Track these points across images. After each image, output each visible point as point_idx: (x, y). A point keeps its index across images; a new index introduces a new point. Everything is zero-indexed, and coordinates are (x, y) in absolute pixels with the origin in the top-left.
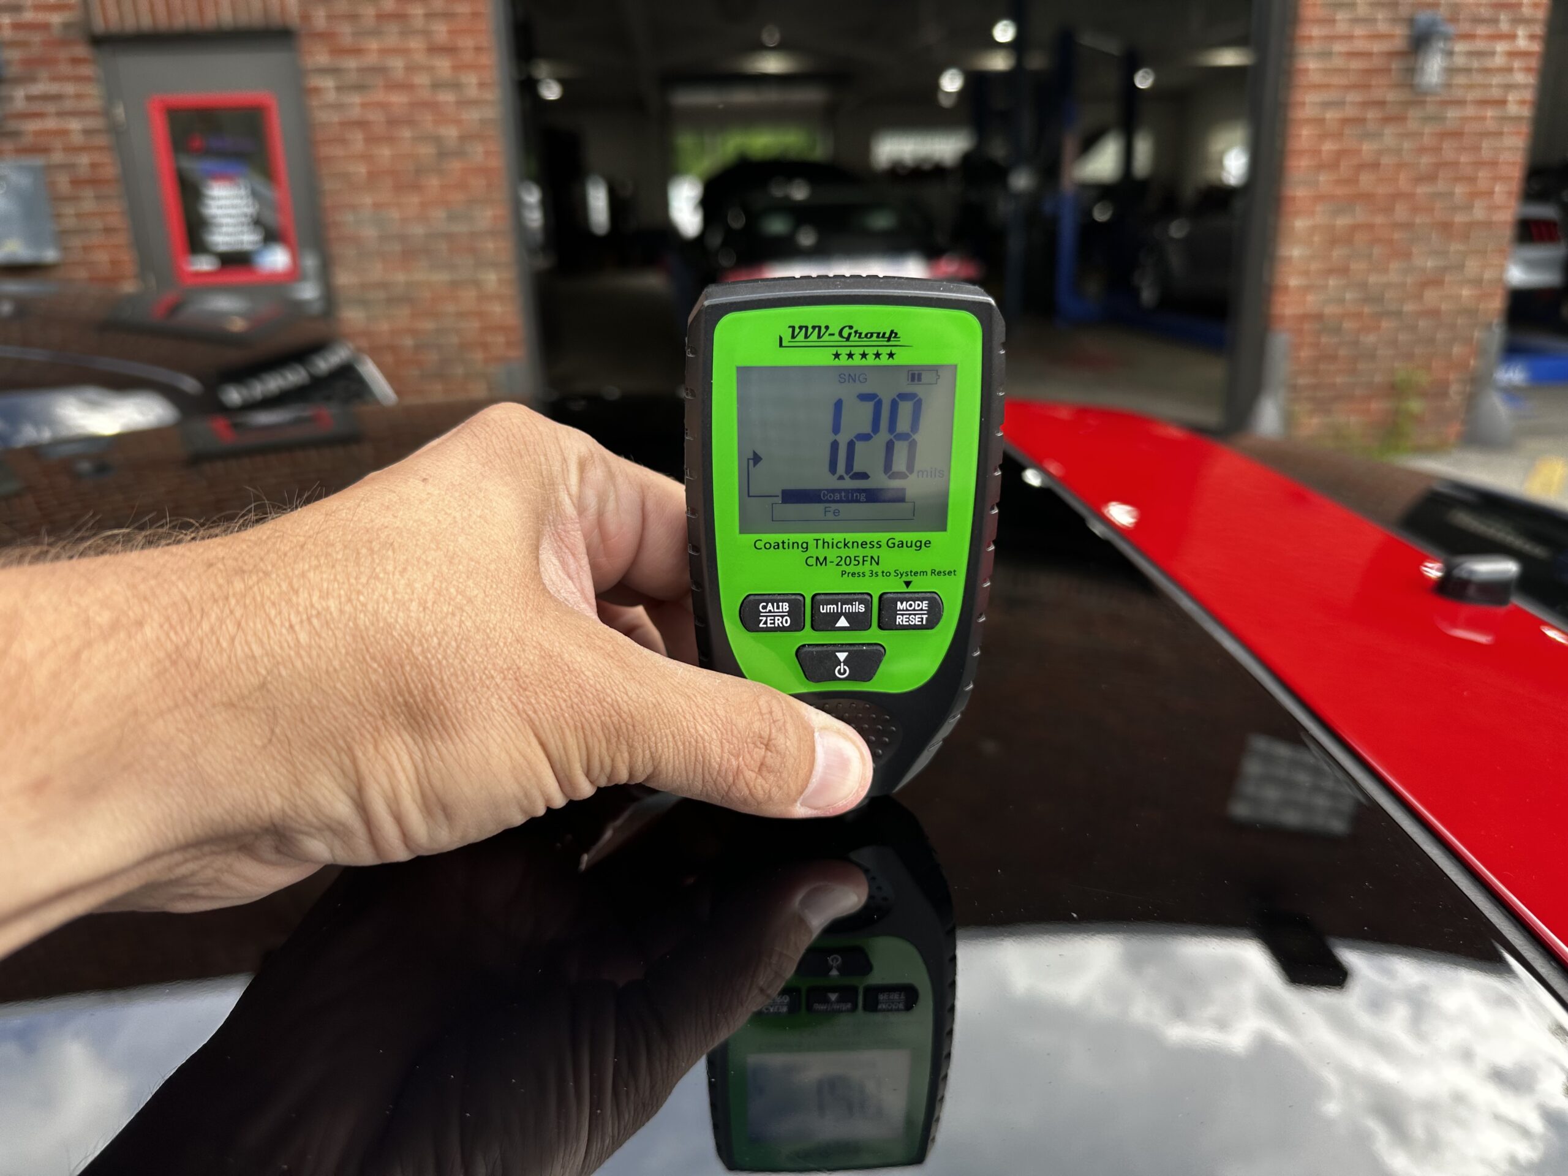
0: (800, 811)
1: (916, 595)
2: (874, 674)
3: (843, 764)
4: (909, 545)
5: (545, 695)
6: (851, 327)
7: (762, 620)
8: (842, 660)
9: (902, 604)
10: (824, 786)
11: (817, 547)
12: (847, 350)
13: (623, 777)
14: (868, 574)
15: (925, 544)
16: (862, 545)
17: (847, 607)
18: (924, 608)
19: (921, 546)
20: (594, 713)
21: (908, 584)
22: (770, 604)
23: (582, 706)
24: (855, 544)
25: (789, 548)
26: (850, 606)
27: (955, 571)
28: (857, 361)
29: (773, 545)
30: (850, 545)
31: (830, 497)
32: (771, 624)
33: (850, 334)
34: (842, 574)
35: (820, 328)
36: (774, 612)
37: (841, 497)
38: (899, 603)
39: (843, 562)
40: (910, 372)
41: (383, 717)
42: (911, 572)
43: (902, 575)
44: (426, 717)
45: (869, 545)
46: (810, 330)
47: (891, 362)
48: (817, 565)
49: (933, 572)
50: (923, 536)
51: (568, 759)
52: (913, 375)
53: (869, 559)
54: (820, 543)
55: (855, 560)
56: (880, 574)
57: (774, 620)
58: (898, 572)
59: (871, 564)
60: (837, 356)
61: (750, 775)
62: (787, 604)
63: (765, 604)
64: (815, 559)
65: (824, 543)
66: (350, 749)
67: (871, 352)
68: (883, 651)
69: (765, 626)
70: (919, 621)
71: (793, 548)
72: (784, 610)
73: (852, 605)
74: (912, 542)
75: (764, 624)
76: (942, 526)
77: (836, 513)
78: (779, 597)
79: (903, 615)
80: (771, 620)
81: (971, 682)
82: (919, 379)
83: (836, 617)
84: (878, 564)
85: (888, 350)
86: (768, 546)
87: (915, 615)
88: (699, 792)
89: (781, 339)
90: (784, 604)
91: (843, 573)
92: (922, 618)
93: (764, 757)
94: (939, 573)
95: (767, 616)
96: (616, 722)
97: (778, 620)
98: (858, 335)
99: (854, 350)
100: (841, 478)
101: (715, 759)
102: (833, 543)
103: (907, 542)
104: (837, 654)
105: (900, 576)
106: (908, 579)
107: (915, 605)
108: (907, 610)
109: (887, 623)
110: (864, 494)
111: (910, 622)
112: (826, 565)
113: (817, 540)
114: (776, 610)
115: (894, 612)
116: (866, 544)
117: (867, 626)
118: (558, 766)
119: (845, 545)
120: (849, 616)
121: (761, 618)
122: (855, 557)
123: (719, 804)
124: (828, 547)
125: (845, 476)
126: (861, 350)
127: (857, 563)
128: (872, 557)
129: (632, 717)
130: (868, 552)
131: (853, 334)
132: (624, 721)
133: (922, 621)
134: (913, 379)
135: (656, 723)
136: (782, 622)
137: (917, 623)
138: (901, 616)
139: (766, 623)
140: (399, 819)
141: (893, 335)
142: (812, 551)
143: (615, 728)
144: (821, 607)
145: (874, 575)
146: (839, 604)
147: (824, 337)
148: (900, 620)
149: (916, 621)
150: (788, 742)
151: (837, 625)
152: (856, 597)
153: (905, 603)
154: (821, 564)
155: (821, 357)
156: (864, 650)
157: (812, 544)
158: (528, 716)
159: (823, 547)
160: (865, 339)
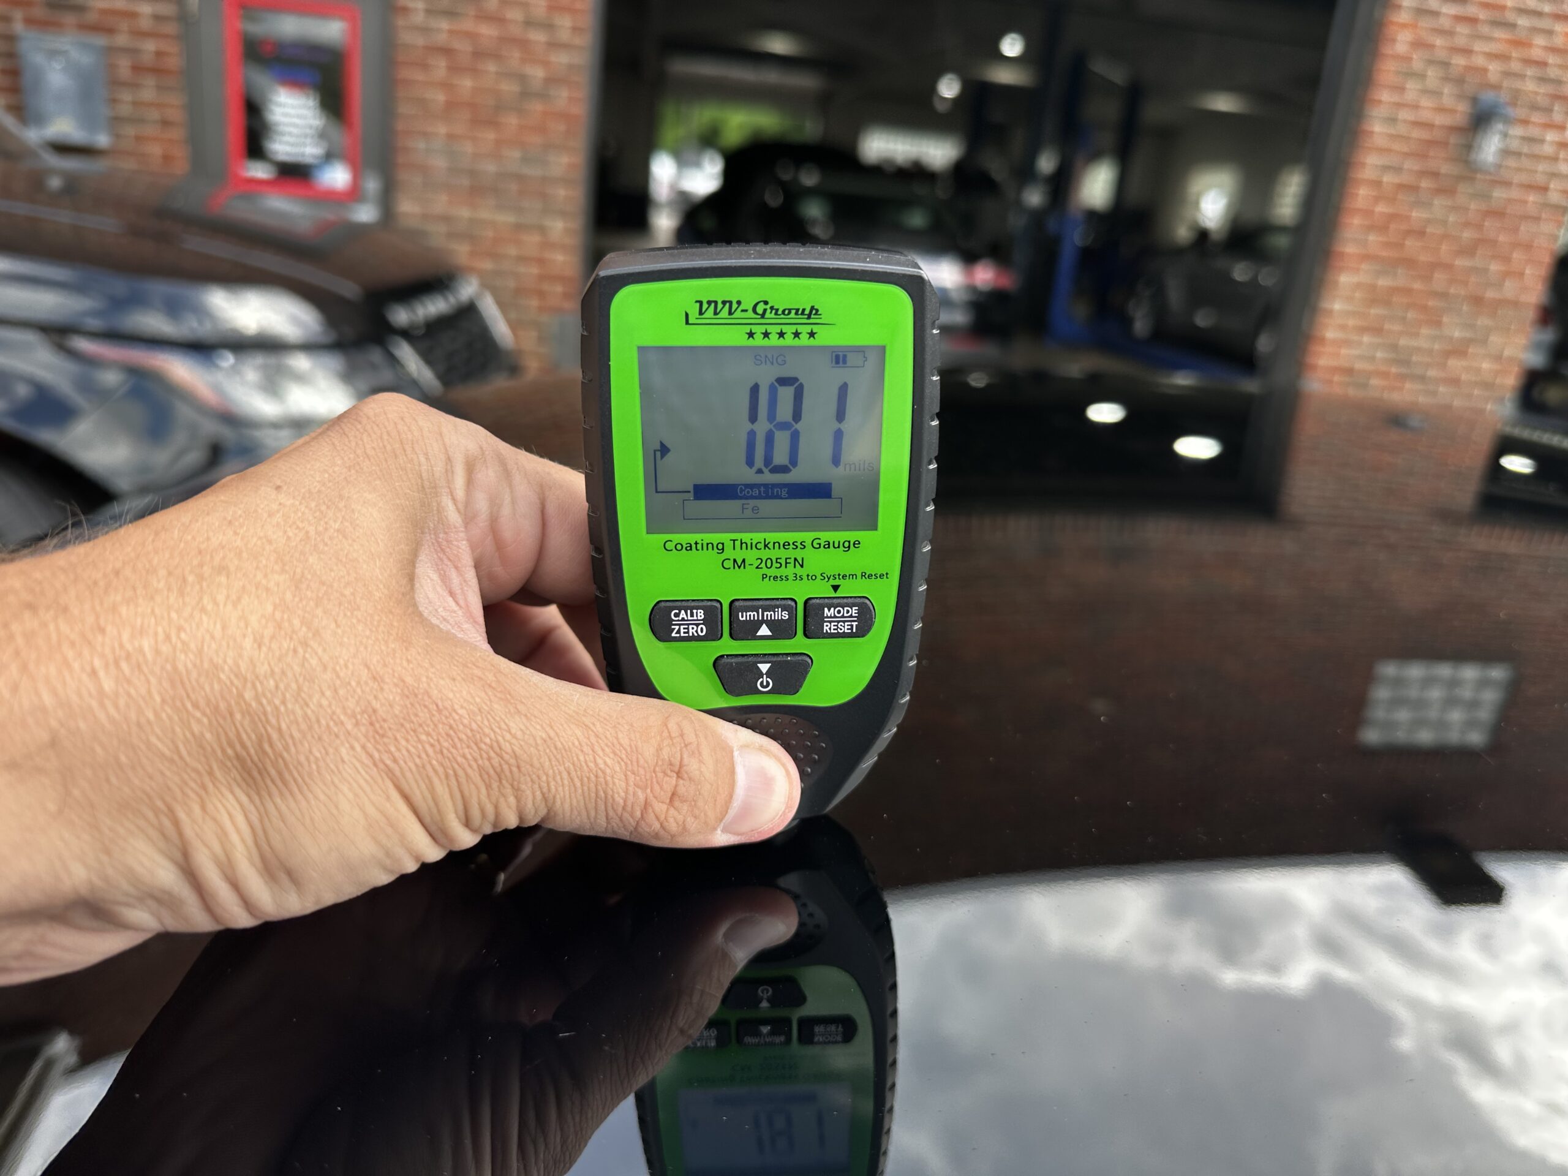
0: (721, 839)
1: (845, 601)
2: (801, 686)
3: (767, 782)
4: (836, 545)
5: (407, 740)
6: (766, 303)
7: (674, 629)
8: (764, 672)
9: (829, 611)
10: (747, 811)
11: (734, 549)
12: (763, 329)
13: (511, 821)
14: (791, 577)
15: (854, 544)
16: (784, 545)
17: (769, 614)
18: (854, 615)
19: (849, 547)
20: (469, 757)
21: (836, 588)
22: (683, 612)
23: (453, 751)
24: (777, 545)
25: (702, 549)
26: (772, 613)
27: (887, 574)
28: (774, 341)
29: (685, 546)
30: (770, 546)
31: (748, 492)
32: (684, 633)
33: (765, 311)
34: (763, 578)
35: (731, 303)
36: (688, 620)
37: (760, 492)
38: (826, 610)
39: (763, 565)
40: (834, 354)
41: (211, 773)
42: (839, 575)
43: (829, 579)
44: (263, 771)
45: (792, 546)
46: (720, 306)
47: (812, 342)
48: (734, 568)
49: (863, 575)
50: (852, 536)
51: (439, 811)
52: (837, 357)
53: (792, 561)
54: (738, 543)
55: (777, 562)
56: (805, 577)
57: (688, 629)
58: (825, 575)
59: (795, 567)
60: (751, 335)
61: (660, 808)
62: (702, 612)
63: (677, 611)
64: (732, 561)
65: (742, 544)
66: (171, 810)
67: (789, 330)
68: (810, 661)
69: (678, 635)
70: (848, 629)
71: (707, 549)
72: (699, 618)
73: (774, 612)
74: (839, 542)
75: (676, 633)
76: (872, 524)
77: (755, 509)
78: (693, 604)
79: (830, 622)
80: (684, 629)
81: (908, 693)
82: (845, 362)
83: (758, 624)
84: (802, 566)
85: (808, 329)
86: (679, 547)
87: (844, 622)
88: (604, 830)
89: (687, 315)
90: (699, 611)
91: (764, 576)
92: (852, 626)
93: (676, 786)
94: (870, 576)
95: (680, 625)
96: (496, 765)
97: (693, 628)
98: (774, 312)
99: (770, 329)
100: (760, 471)
101: (618, 793)
102: (751, 543)
103: (834, 542)
104: (758, 665)
105: (827, 579)
106: (836, 582)
107: (844, 611)
108: (835, 617)
109: (812, 631)
110: (786, 490)
111: (839, 629)
112: (744, 568)
113: (734, 541)
114: (689, 618)
115: (822, 619)
116: (789, 545)
117: (793, 635)
118: (427, 820)
119: (766, 546)
120: (771, 624)
121: (673, 627)
122: (777, 559)
123: (628, 838)
124: (747, 548)
125: (764, 469)
126: (778, 329)
127: (779, 565)
128: (795, 559)
129: (516, 757)
130: (791, 553)
131: (769, 311)
132: (507, 763)
133: (852, 629)
134: (837, 362)
135: (547, 760)
136: (697, 631)
137: (846, 631)
138: (828, 624)
139: (679, 632)
140: (235, 885)
141: (814, 312)
142: (729, 553)
143: (495, 771)
144: (740, 614)
145: (798, 578)
146: (760, 610)
147: (736, 313)
148: (828, 628)
149: (845, 628)
150: (702, 767)
151: (758, 634)
152: (778, 603)
153: (832, 609)
154: (739, 567)
155: (733, 336)
156: (789, 661)
157: (729, 545)
158: (386, 765)
159: (741, 549)
160: (782, 316)
